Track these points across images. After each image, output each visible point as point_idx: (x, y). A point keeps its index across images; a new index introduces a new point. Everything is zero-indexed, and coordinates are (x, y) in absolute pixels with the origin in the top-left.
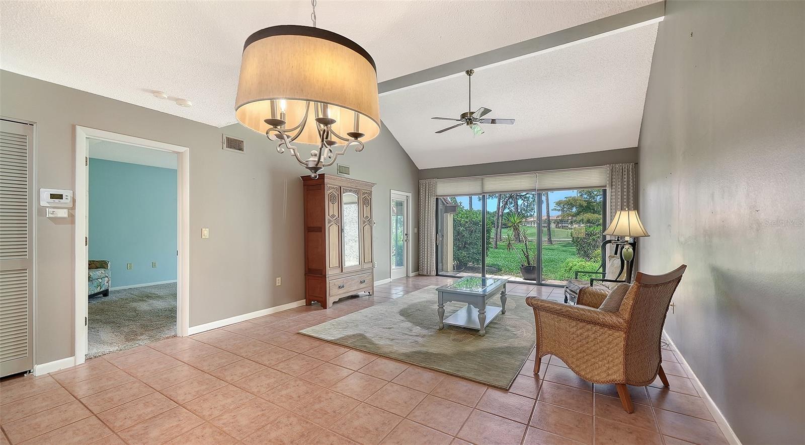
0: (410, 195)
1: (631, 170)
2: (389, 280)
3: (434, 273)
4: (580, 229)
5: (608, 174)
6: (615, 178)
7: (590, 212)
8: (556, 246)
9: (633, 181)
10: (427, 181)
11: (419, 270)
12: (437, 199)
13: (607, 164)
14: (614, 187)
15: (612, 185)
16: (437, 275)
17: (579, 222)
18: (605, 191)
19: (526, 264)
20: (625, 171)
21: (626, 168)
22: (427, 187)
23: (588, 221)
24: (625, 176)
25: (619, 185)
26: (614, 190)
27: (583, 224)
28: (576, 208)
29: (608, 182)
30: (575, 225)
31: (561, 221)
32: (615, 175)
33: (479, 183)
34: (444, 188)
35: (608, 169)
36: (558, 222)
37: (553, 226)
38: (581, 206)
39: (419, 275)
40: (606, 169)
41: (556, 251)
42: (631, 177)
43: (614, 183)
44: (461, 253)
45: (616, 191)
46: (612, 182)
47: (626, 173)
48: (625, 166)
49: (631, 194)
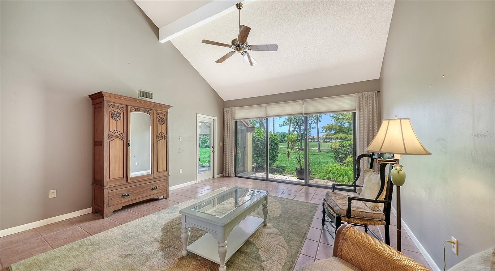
0: (216, 118)
1: (375, 97)
2: (194, 182)
3: (233, 175)
4: (336, 144)
5: (357, 100)
6: (362, 104)
7: (342, 133)
8: (323, 153)
9: (376, 105)
10: (229, 109)
11: (223, 173)
12: (236, 122)
13: (356, 93)
14: (362, 110)
15: (360, 109)
16: (236, 176)
17: (335, 139)
18: (354, 114)
19: (299, 168)
20: (370, 98)
21: (371, 95)
22: (229, 113)
23: (341, 139)
24: (370, 102)
25: (366, 109)
26: (362, 113)
27: (338, 140)
28: (334, 130)
29: (357, 107)
30: (333, 141)
31: (326, 139)
32: (362, 101)
33: (263, 109)
34: (241, 114)
35: (357, 96)
36: (324, 139)
37: (321, 141)
38: (336, 129)
39: (224, 176)
40: (355, 96)
41: (322, 156)
42: (375, 103)
43: (362, 107)
44: (259, 159)
45: (363, 113)
46: (360, 107)
47: (371, 99)
48: (370, 94)
49: (375, 116)
